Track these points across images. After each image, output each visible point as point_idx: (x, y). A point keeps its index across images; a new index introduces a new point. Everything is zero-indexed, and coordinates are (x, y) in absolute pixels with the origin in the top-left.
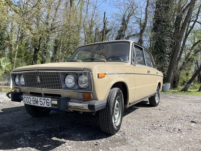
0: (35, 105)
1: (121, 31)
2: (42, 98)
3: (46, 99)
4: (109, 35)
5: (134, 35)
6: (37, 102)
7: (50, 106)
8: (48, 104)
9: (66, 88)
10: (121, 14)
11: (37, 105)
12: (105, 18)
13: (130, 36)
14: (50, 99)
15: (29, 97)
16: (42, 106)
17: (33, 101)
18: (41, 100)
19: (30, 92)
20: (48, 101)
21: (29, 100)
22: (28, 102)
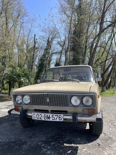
0: (47, 120)
1: (46, 49)
2: (55, 115)
3: (59, 115)
4: (37, 51)
5: (56, 53)
6: (49, 118)
7: (62, 120)
8: (60, 119)
9: (73, 106)
10: (46, 37)
11: (49, 120)
12: (35, 40)
13: (54, 53)
14: (62, 115)
15: (39, 114)
16: (55, 120)
17: (44, 117)
18: (53, 116)
19: (34, 109)
20: (60, 117)
21: (40, 116)
22: (38, 118)
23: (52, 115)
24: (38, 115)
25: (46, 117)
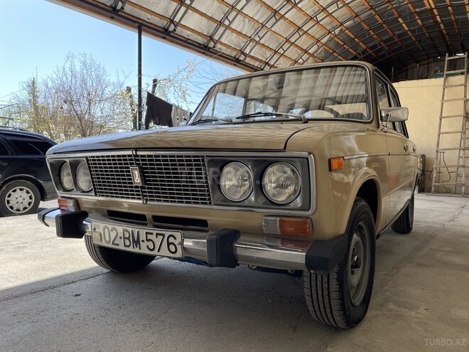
0: (131, 249)
2: (155, 232)
3: (167, 233)
6: (137, 242)
7: (179, 255)
8: (173, 249)
9: (225, 201)
11: (136, 250)
14: (178, 235)
15: (110, 227)
16: (155, 253)
17: (125, 238)
18: (150, 237)
19: (109, 211)
20: (171, 240)
21: (113, 234)
22: (108, 239)
23: (147, 233)
24: (106, 230)
25: (128, 238)
